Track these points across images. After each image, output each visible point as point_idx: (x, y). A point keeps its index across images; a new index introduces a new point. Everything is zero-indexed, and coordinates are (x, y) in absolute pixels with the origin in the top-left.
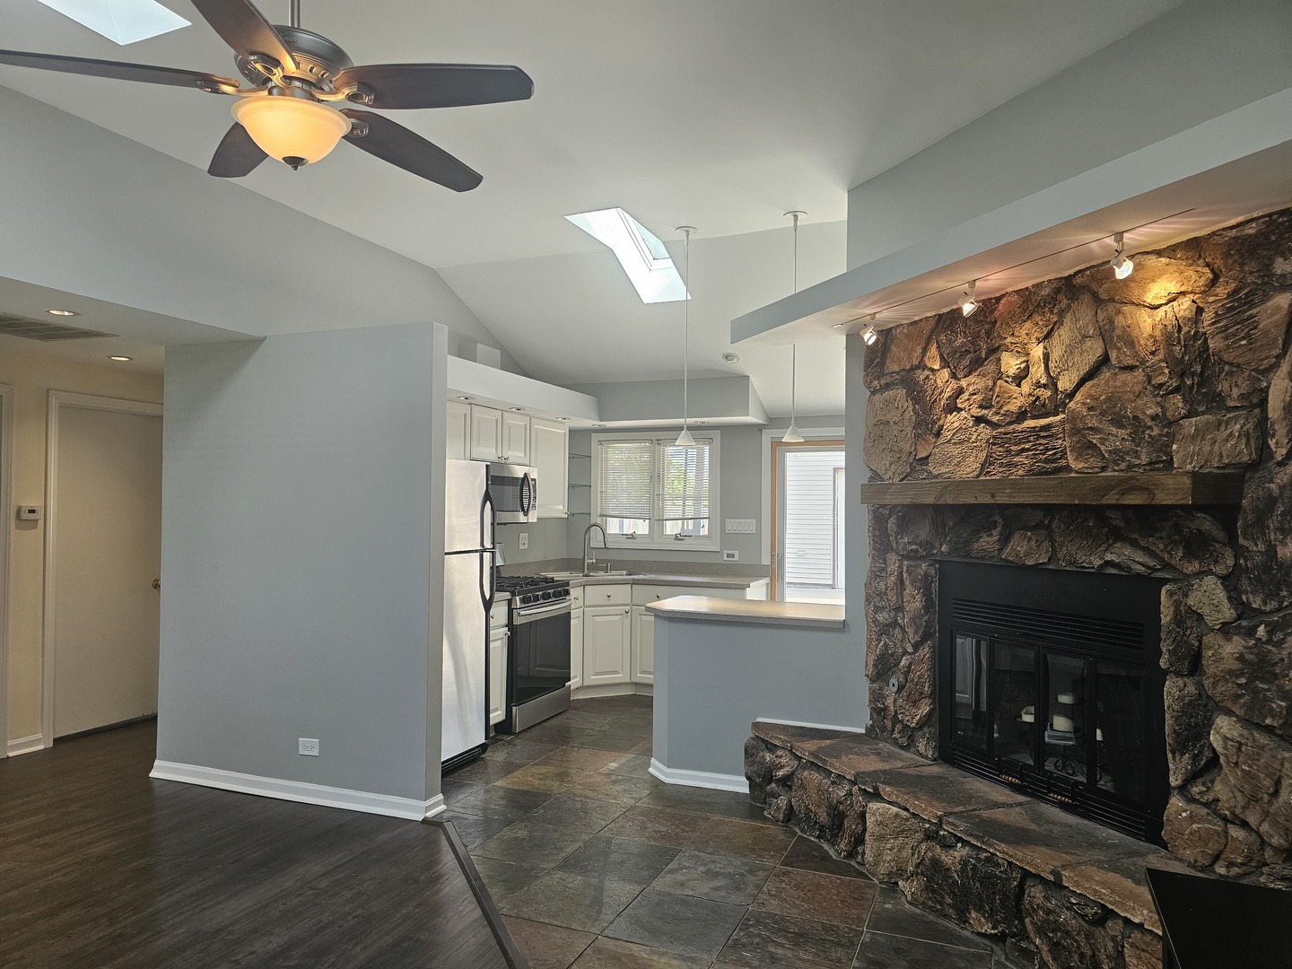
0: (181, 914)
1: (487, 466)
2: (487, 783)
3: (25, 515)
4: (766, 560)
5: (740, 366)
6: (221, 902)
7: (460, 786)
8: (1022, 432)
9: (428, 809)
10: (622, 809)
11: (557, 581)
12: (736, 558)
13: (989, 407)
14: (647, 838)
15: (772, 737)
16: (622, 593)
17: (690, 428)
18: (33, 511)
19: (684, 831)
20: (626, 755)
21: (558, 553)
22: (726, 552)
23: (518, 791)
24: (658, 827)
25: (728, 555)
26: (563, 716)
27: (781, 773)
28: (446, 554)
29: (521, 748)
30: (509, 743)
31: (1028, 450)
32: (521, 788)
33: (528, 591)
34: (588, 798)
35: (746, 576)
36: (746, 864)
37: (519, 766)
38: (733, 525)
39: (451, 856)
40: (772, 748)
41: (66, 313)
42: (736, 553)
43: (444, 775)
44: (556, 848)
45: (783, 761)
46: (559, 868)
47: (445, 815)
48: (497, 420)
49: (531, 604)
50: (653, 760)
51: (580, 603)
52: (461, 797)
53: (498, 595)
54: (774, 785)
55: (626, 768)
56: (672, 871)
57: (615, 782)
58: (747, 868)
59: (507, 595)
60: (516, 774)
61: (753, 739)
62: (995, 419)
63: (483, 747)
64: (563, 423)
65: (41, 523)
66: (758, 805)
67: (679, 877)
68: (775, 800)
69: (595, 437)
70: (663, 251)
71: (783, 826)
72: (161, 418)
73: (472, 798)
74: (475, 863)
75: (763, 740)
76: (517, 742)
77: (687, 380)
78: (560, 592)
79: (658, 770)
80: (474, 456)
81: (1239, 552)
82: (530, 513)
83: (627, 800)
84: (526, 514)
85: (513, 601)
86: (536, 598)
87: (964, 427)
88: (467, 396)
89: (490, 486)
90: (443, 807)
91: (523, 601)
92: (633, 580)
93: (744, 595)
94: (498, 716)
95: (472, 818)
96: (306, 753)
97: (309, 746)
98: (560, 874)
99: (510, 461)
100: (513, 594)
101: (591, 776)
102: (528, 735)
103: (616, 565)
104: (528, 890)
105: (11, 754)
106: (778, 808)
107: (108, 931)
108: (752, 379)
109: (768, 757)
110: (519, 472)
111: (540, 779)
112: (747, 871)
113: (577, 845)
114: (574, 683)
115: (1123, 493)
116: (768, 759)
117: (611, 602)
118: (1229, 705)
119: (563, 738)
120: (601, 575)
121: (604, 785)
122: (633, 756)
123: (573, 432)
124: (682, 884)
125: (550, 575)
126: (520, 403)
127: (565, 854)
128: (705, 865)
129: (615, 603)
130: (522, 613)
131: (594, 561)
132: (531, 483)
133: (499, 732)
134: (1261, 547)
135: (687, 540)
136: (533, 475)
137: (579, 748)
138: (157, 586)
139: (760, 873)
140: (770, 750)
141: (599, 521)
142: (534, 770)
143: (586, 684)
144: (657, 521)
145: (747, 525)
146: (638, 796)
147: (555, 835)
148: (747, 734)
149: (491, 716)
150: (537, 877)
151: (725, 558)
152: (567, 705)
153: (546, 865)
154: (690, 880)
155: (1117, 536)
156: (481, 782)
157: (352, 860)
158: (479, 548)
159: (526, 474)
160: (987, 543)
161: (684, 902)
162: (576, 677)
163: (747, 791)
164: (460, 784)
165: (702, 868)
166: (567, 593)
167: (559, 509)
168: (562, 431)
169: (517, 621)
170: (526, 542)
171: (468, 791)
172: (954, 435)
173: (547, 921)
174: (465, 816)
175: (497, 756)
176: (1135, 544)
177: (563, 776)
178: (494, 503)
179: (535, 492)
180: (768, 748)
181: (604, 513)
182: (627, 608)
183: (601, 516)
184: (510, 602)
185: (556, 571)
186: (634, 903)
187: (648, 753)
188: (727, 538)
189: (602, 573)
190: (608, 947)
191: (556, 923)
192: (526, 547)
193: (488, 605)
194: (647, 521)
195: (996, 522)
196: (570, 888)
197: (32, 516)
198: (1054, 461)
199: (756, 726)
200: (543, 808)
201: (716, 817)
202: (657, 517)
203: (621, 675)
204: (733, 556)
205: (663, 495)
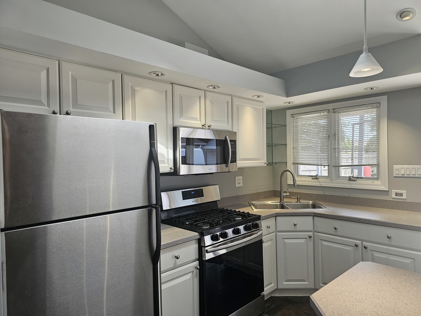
11: (251, 216)
12: (404, 197)
16: (306, 223)
22: (394, 191)
25: (397, 194)
38: (400, 170)
42: (404, 192)
49: (219, 241)
51: (272, 229)
69: (289, 113)
78: (251, 224)
85: (205, 239)
86: (225, 235)
91: (213, 238)
92: (315, 213)
114: (268, 289)
117: (297, 229)
129: (300, 229)
130: (209, 250)
131: (288, 194)
135: (359, 181)
141: (292, 167)
143: (280, 287)
144: (334, 166)
145: (417, 171)
151: (394, 196)
166: (258, 225)
170: (241, 181)
181: (296, 162)
182: (311, 234)
183: (294, 164)
184: (200, 242)
188: (393, 180)
192: (241, 185)
194: (327, 167)
202: (333, 164)
203: (307, 283)
204: (401, 195)
205: (338, 148)
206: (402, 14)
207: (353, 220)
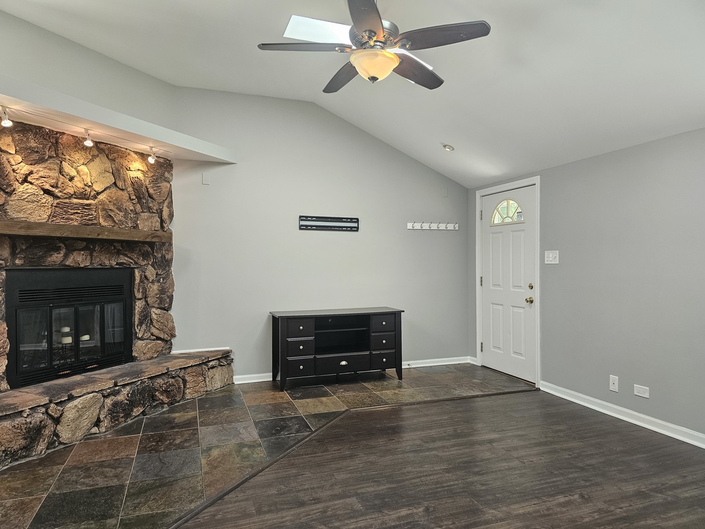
8: (76, 204)
13: (57, 187)
31: (79, 213)
62: (59, 194)
81: (155, 257)
87: (36, 193)
115: (153, 237)
118: (153, 305)
134: (160, 255)
155: (119, 253)
160: (56, 257)
172: (29, 196)
176: (126, 255)
195: (60, 247)
198: (92, 220)
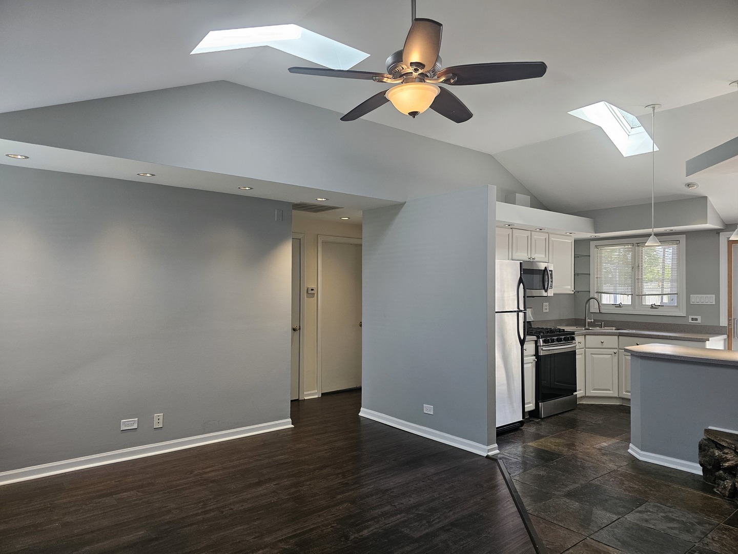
0: (371, 479)
1: (521, 263)
2: (524, 443)
3: (310, 292)
4: (724, 322)
5: (699, 190)
6: (388, 478)
7: (508, 442)
9: (489, 451)
10: (608, 470)
11: (566, 331)
12: (699, 321)
14: (624, 489)
15: (720, 440)
16: (612, 341)
17: (657, 235)
18: (312, 290)
19: (651, 490)
20: (613, 440)
21: (567, 315)
22: (690, 317)
23: (542, 450)
24: (632, 485)
25: (693, 319)
26: (572, 412)
27: (727, 464)
28: (496, 312)
29: (545, 427)
30: (538, 423)
32: (543, 448)
33: (549, 336)
34: (586, 460)
35: (707, 333)
36: (696, 518)
37: (542, 437)
38: (696, 299)
39: (501, 477)
40: (720, 447)
41: (323, 200)
42: (699, 317)
43: (498, 435)
44: (563, 484)
45: (729, 457)
46: (565, 496)
47: (499, 456)
48: (528, 237)
49: (549, 344)
50: (631, 445)
51: (582, 345)
52: (508, 448)
53: (528, 338)
54: (721, 472)
55: (612, 447)
56: (640, 512)
57: (604, 454)
58: (696, 521)
59: (535, 338)
60: (541, 440)
61: (705, 440)
63: (521, 423)
64: (571, 236)
65: (316, 295)
66: (710, 484)
67: (645, 516)
68: (722, 482)
69: (592, 244)
70: (637, 122)
71: (728, 500)
72: (362, 245)
73: (514, 451)
74: (514, 483)
75: (713, 441)
76: (543, 423)
77: (654, 203)
78: (568, 337)
79: (634, 451)
80: (514, 258)
82: (549, 290)
83: (612, 466)
84: (546, 291)
85: (538, 341)
86: (553, 341)
88: (509, 224)
89: (522, 275)
90: (497, 451)
91: (544, 342)
92: (619, 333)
93: (705, 345)
94: (530, 407)
95: (513, 460)
96: (426, 412)
97: (428, 409)
98: (565, 499)
99: (536, 260)
100: (538, 338)
101: (588, 449)
102: (549, 420)
103: (608, 324)
104: (545, 504)
105: (306, 398)
106: (725, 488)
107: (342, 481)
108: (710, 198)
109: (717, 453)
110: (542, 266)
111: (555, 446)
112: (696, 523)
113: (577, 485)
114: (579, 393)
116: (717, 454)
117: (604, 347)
119: (572, 424)
120: (597, 329)
121: (597, 455)
122: (618, 441)
123: (577, 242)
124: (647, 521)
125: (562, 328)
126: (541, 226)
127: (568, 489)
128: (665, 512)
129: (606, 347)
130: (544, 349)
131: (593, 320)
132: (549, 273)
133: (531, 416)
135: (660, 309)
136: (551, 268)
137: (581, 432)
138: (361, 325)
139: (707, 525)
140: (718, 449)
141: (596, 296)
142: (552, 440)
143: (587, 395)
144: (637, 295)
145: (709, 299)
146: (619, 465)
147: (563, 478)
148: (702, 436)
149: (526, 406)
150: (551, 498)
151: (690, 321)
152: (574, 405)
153: (557, 493)
154: (653, 519)
156: (520, 441)
157: (449, 469)
158: (516, 310)
159: (546, 268)
161: (648, 531)
162: (580, 390)
163: (701, 473)
164: (507, 441)
165: (663, 514)
166: (573, 339)
167: (569, 288)
168: (570, 241)
169: (541, 353)
170: (548, 308)
171: (512, 446)
173: (555, 522)
174: (510, 458)
175: (530, 429)
177: (571, 446)
178: (525, 284)
179: (552, 278)
180: (717, 447)
181: (600, 291)
182: (615, 351)
183: (597, 292)
184: (536, 342)
185: (567, 326)
186: (612, 524)
187: (628, 440)
188: (691, 308)
189: (598, 328)
190: (593, 545)
191: (561, 525)
192: (548, 311)
193: (522, 342)
194: (630, 296)
196: (571, 508)
197: (312, 292)
199: (708, 431)
200: (556, 461)
201: (675, 486)
202: (637, 293)
203: (612, 392)
204: (696, 320)
205: (642, 279)
206: (689, 185)
207: (654, 337)
